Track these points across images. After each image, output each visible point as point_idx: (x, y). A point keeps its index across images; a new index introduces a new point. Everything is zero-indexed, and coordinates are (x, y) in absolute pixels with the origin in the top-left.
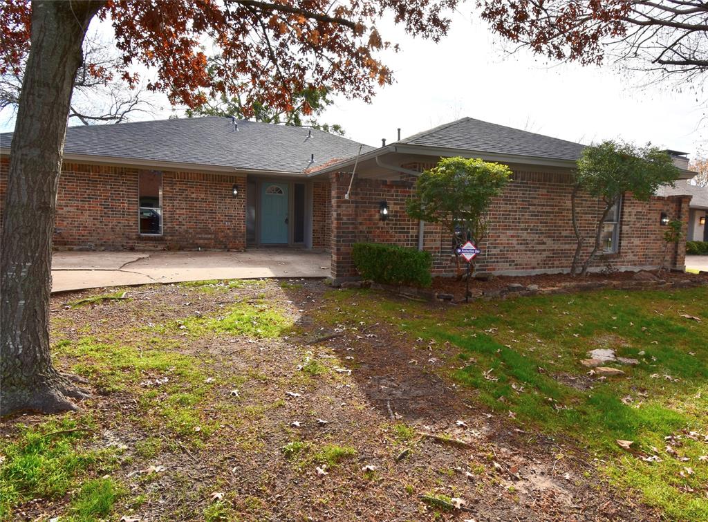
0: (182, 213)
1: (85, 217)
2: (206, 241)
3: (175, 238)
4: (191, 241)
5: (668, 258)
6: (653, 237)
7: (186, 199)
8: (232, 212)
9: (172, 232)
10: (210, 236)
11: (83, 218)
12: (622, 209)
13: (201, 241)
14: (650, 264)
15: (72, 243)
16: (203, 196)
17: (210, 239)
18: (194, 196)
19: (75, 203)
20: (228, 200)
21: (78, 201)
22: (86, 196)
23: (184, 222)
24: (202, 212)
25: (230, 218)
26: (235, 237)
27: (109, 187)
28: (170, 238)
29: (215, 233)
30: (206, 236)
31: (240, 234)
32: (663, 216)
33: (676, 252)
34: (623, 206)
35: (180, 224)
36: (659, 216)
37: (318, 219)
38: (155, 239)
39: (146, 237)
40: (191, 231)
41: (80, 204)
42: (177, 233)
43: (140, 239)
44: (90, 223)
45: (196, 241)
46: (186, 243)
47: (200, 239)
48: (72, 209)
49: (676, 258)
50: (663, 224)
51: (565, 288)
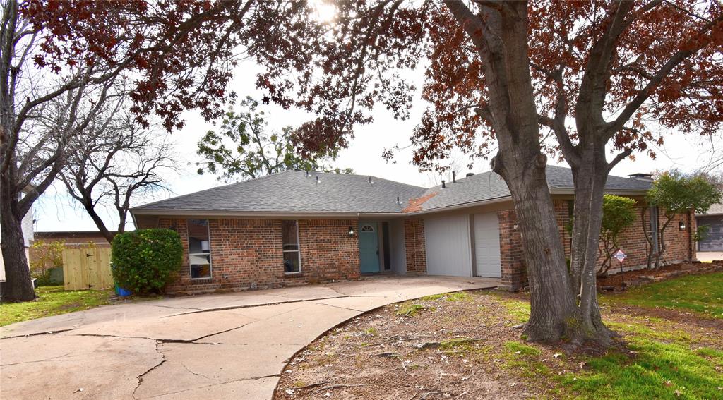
0: (314, 253)
1: (245, 264)
2: (333, 275)
3: (311, 274)
4: (322, 276)
5: (686, 254)
6: (676, 239)
7: (317, 241)
8: (350, 249)
9: (308, 269)
10: (335, 270)
11: (243, 264)
12: (658, 221)
13: (329, 275)
14: (677, 259)
15: (236, 286)
16: (328, 237)
17: (335, 272)
18: (322, 238)
19: (238, 252)
20: (346, 239)
21: (239, 249)
22: (245, 245)
23: (316, 260)
24: (329, 251)
25: (348, 253)
26: (353, 269)
27: (261, 237)
28: (307, 274)
29: (339, 267)
30: (333, 270)
31: (356, 267)
32: (681, 224)
33: (690, 249)
34: (658, 219)
35: (314, 262)
36: (678, 224)
37: (410, 248)
38: (297, 276)
39: (290, 275)
40: (321, 267)
41: (240, 252)
42: (312, 270)
43: (286, 277)
44: (248, 268)
45: (326, 275)
46: (318, 278)
47: (328, 273)
48: (235, 257)
49: (690, 253)
50: (680, 229)
51: (666, 276)
